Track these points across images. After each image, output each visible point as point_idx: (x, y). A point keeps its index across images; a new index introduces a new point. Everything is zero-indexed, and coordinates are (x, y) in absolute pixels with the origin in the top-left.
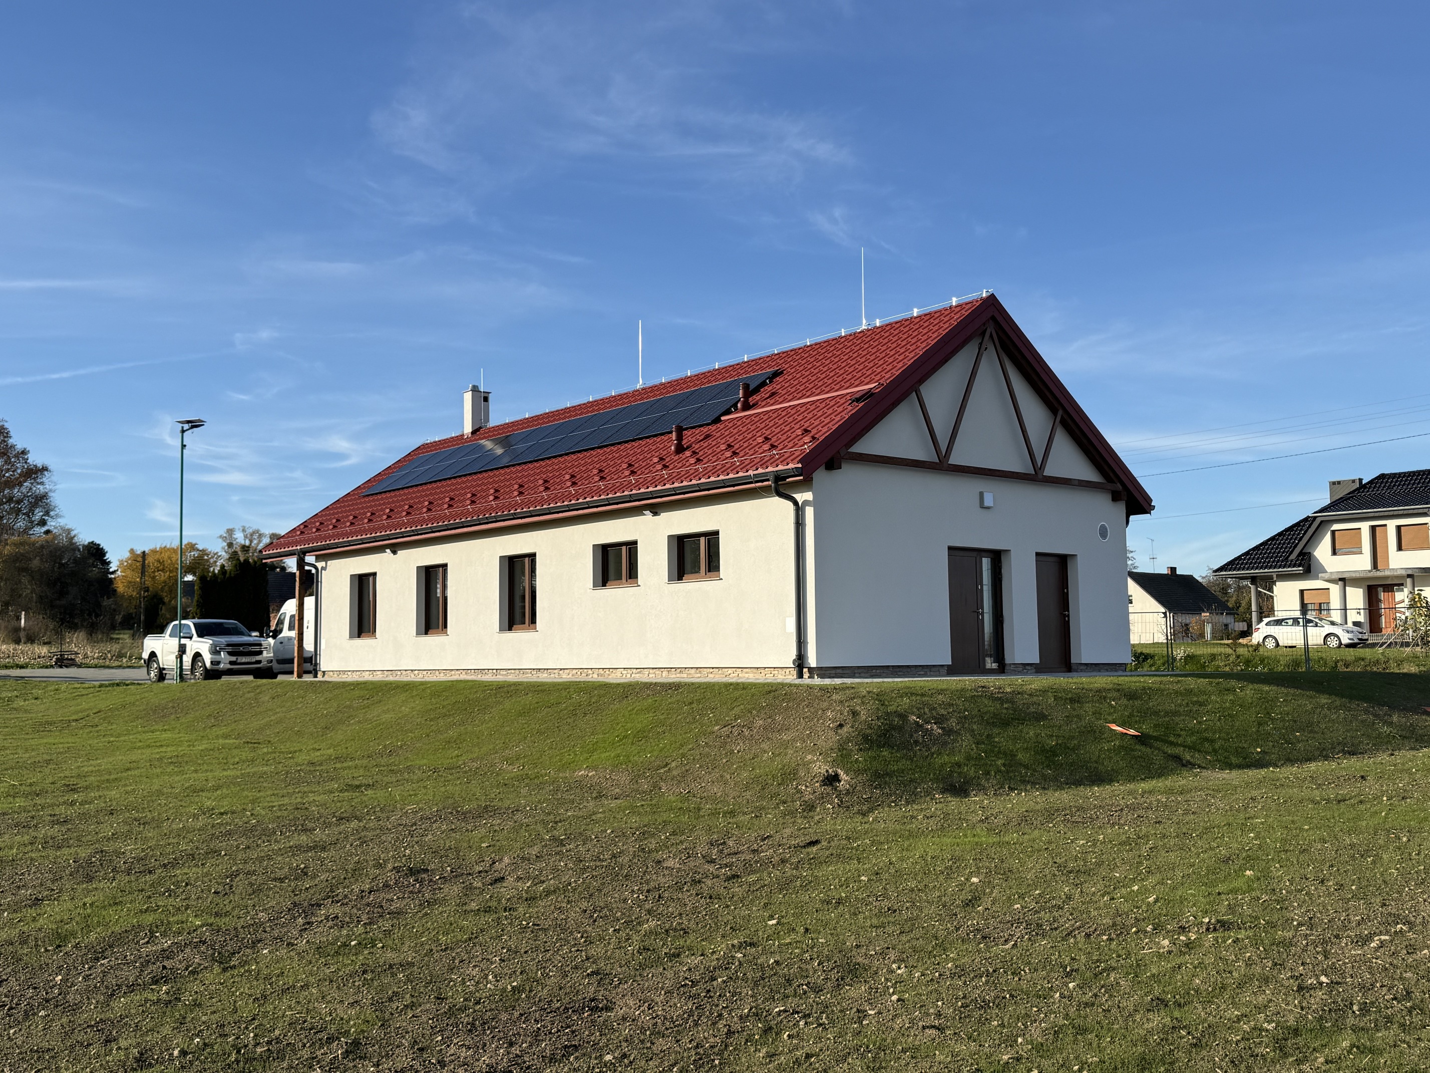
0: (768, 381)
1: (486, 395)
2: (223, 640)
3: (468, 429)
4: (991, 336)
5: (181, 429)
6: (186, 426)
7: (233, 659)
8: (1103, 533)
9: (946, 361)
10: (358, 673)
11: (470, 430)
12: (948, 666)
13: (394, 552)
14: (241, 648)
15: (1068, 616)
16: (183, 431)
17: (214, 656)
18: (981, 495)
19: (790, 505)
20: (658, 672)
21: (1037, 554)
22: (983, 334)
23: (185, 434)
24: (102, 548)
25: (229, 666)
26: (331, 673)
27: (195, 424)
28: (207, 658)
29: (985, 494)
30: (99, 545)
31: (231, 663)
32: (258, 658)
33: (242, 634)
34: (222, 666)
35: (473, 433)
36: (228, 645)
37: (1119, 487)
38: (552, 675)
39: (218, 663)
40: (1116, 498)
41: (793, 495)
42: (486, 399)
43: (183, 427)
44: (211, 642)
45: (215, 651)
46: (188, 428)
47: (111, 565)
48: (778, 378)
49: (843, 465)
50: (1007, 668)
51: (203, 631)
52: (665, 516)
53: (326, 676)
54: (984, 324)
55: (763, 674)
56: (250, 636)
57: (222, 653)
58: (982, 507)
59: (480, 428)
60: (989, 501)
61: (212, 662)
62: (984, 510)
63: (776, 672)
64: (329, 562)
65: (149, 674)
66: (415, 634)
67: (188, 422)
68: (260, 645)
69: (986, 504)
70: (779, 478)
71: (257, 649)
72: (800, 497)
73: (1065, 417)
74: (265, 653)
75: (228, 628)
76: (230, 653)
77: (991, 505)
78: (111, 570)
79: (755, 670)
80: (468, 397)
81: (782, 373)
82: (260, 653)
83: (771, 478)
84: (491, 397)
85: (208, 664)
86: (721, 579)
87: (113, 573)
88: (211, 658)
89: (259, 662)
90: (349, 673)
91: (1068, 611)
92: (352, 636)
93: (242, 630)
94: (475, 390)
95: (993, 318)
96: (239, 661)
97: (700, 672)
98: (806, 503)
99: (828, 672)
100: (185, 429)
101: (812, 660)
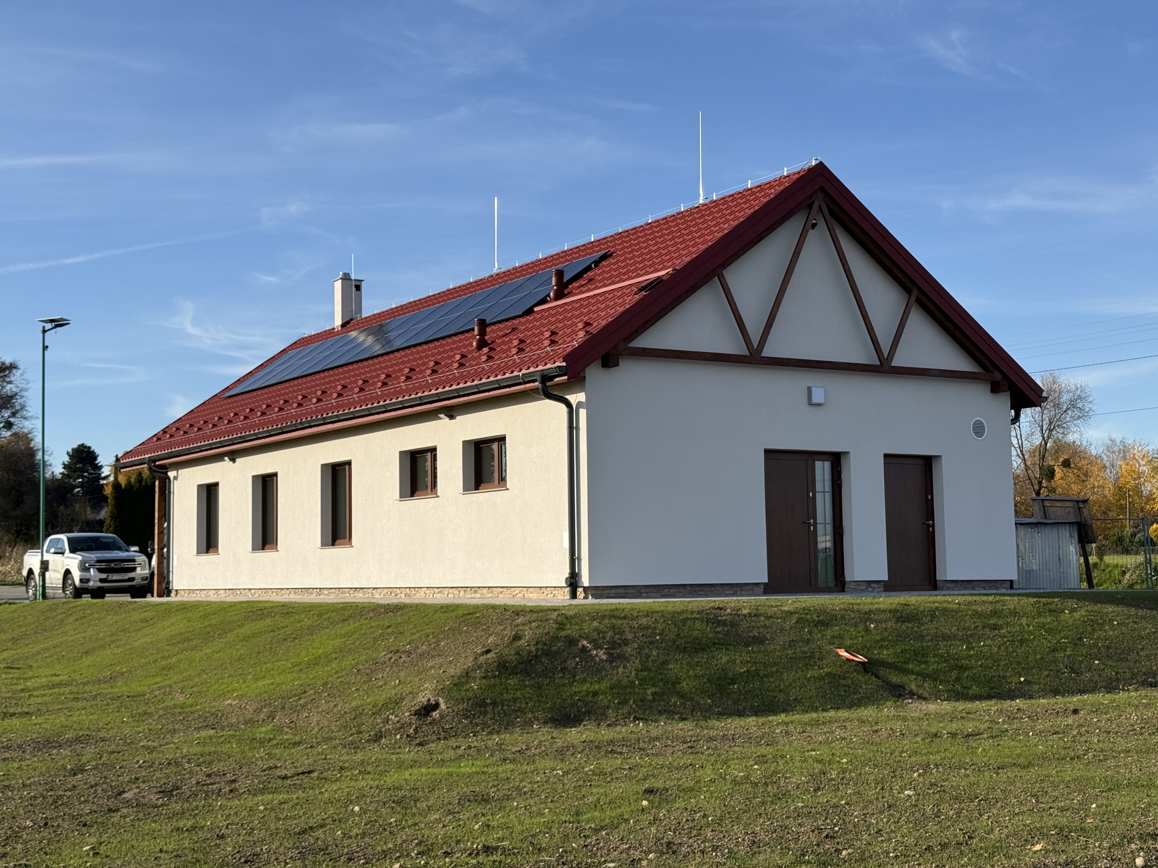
0: (593, 266)
1: (358, 283)
2: (93, 556)
3: (338, 322)
4: (820, 207)
5: (41, 329)
6: (48, 326)
7: (104, 576)
8: (979, 429)
9: (759, 240)
10: (205, 592)
11: (340, 323)
12: (765, 584)
13: (233, 460)
14: (112, 565)
15: (933, 526)
16: (44, 331)
17: (82, 573)
18: (809, 389)
19: (562, 408)
20: (456, 592)
21: (886, 456)
22: (810, 206)
23: (46, 334)
24: (93, 452)
25: (99, 584)
26: (183, 592)
27: (59, 323)
28: (76, 575)
29: (813, 389)
30: (89, 448)
31: (102, 580)
32: (131, 575)
33: (120, 549)
34: (91, 584)
35: (343, 325)
36: (98, 561)
37: (998, 376)
38: (367, 595)
39: (88, 581)
40: (995, 389)
41: (567, 397)
42: (358, 288)
43: (44, 327)
44: (80, 558)
45: (84, 568)
46: (51, 327)
47: (103, 470)
48: (603, 263)
49: (621, 362)
50: (847, 586)
51: (75, 547)
52: (461, 419)
53: (179, 595)
54: (810, 197)
55: (545, 594)
56: (127, 551)
57: (92, 570)
58: (810, 404)
59: (352, 320)
60: (818, 396)
61: (81, 580)
62: (813, 409)
63: (556, 592)
64: (180, 471)
65: (27, 592)
66: (250, 550)
67: (52, 321)
68: (134, 561)
69: (815, 400)
70: (546, 378)
71: (130, 565)
72: (575, 398)
73: (922, 298)
74: (139, 570)
75: (107, 542)
76: (100, 570)
77: (822, 401)
78: (103, 475)
79: (538, 590)
80: (338, 285)
81: (611, 255)
82: (134, 569)
83: (538, 378)
84: (363, 285)
85: (77, 582)
86: (508, 489)
87: (105, 478)
88: (81, 576)
89: (132, 579)
90: (198, 592)
91: (933, 520)
92: (199, 552)
93: (120, 544)
94: (346, 278)
95: (822, 189)
96: (110, 578)
97: (492, 592)
98: (580, 404)
99: (606, 592)
100: (46, 329)
101: (585, 580)
